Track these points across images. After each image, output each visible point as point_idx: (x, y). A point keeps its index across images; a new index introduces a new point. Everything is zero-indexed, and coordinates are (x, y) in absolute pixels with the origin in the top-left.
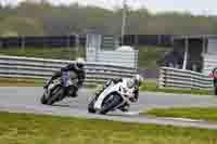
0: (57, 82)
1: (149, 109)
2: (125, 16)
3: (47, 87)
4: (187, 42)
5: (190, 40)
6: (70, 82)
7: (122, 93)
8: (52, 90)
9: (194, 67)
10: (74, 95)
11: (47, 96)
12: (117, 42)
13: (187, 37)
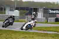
0: (7, 21)
2: (16, 2)
3: (4, 22)
4: (33, 9)
5: (34, 9)
6: (11, 21)
8: (6, 23)
10: (12, 25)
11: (4, 25)
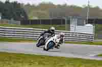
1: (99, 54)
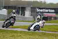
7: (40, 25)
9: (23, 15)
12: (2, 8)
13: (21, 6)
